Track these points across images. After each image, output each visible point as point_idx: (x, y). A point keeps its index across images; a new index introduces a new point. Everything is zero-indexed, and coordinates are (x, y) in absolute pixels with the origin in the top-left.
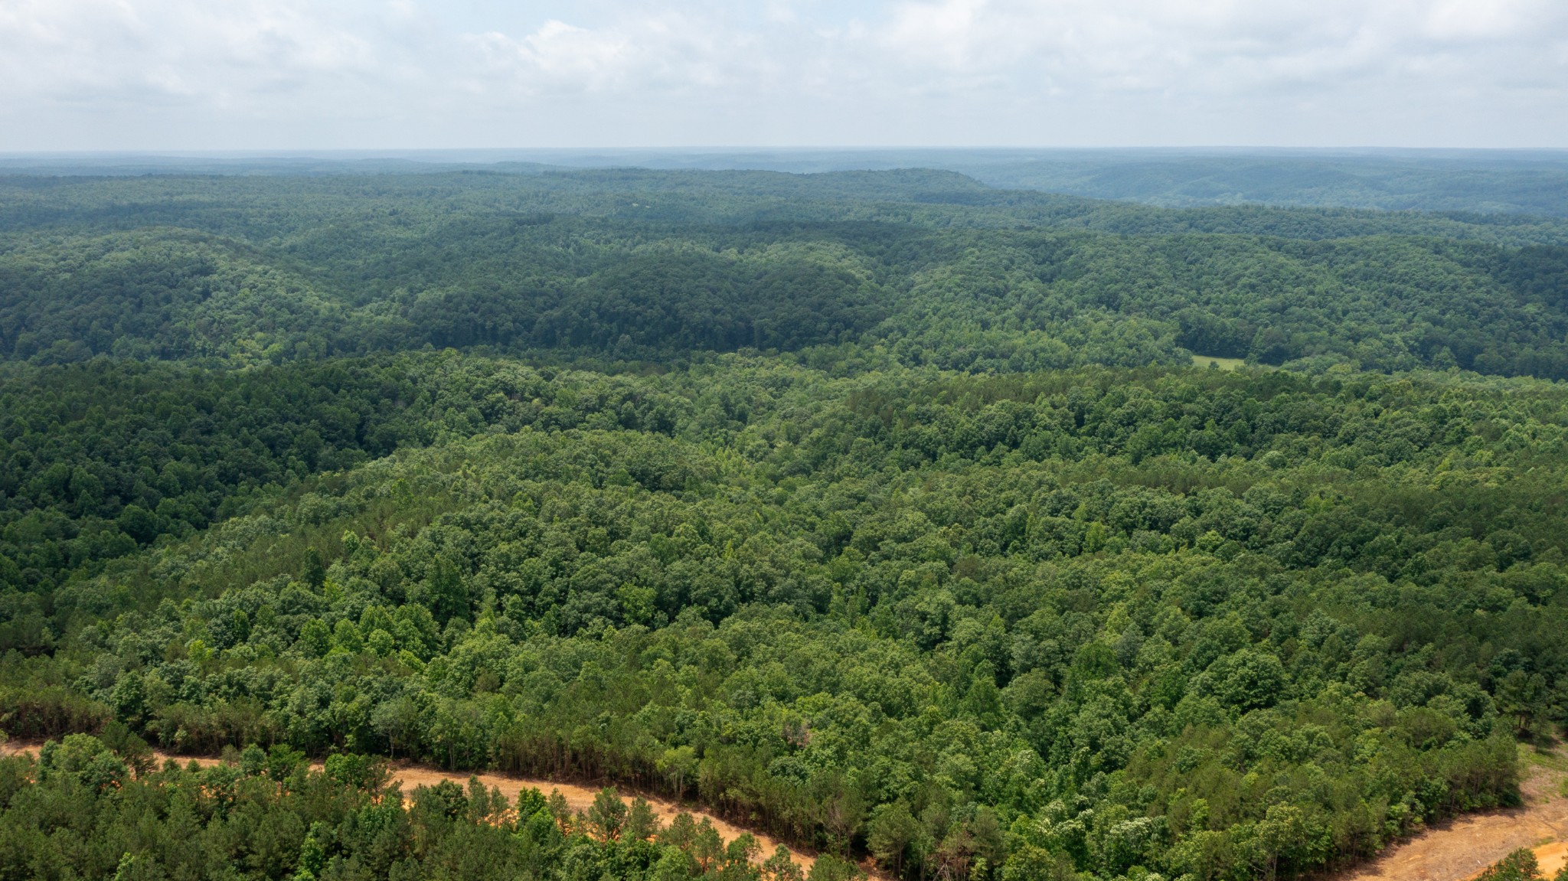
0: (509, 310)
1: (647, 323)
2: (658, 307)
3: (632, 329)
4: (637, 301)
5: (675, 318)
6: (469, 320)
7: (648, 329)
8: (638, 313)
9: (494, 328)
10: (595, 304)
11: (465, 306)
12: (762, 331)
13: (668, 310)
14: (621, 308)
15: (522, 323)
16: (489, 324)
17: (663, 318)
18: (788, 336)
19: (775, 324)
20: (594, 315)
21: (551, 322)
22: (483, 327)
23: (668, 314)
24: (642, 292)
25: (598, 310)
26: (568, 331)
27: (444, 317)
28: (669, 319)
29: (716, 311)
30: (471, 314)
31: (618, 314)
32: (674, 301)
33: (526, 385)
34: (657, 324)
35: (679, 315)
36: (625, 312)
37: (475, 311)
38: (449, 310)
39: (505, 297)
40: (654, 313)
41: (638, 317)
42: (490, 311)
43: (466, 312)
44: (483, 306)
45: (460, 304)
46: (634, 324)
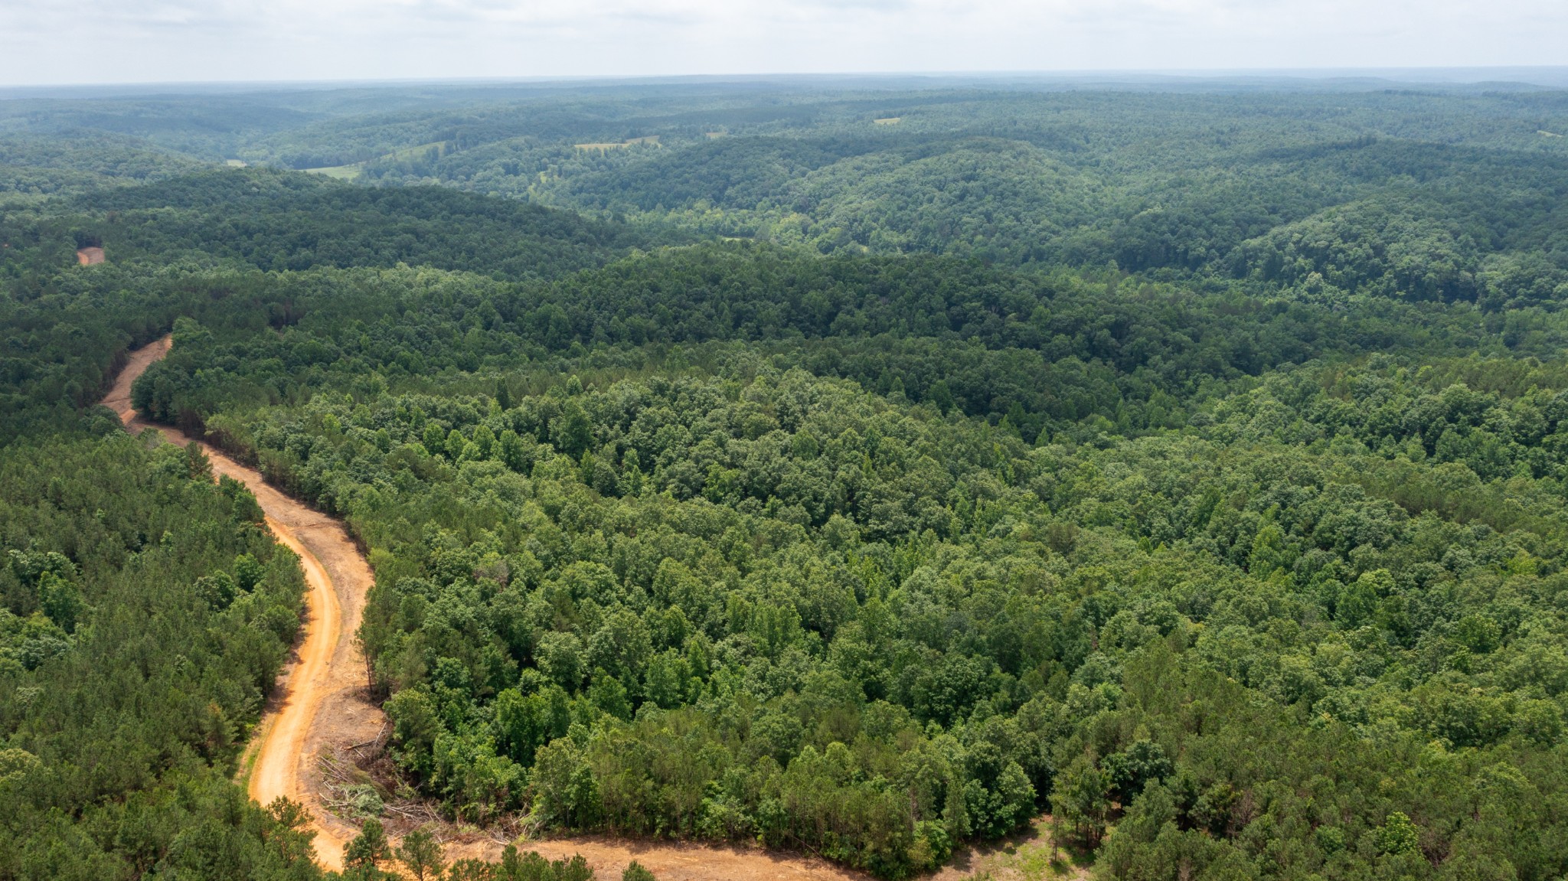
0: (1210, 235)
1: (1348, 262)
2: (1366, 246)
3: (1330, 267)
4: (1346, 237)
5: (1385, 261)
6: (1163, 242)
7: (1347, 269)
8: (1342, 251)
9: (1186, 252)
10: (1297, 236)
11: (1164, 228)
13: (1379, 251)
14: (1323, 244)
15: (1219, 250)
16: (1181, 248)
17: (1369, 257)
18: (1514, 295)
19: (1502, 278)
20: (1290, 247)
21: (1245, 251)
22: (1175, 248)
23: (1376, 255)
24: (1356, 228)
25: (1297, 243)
27: (1141, 237)
28: (1377, 260)
29: (1436, 257)
30: (1168, 236)
31: (1319, 249)
32: (1389, 241)
33: (1009, 298)
34: (1360, 265)
35: (1389, 257)
36: (1328, 247)
37: (1173, 233)
38: (1148, 230)
39: (1214, 221)
40: (1360, 251)
41: (1340, 255)
42: (1189, 234)
43: (1164, 233)
44: (1183, 228)
45: (1161, 224)
46: (1333, 262)
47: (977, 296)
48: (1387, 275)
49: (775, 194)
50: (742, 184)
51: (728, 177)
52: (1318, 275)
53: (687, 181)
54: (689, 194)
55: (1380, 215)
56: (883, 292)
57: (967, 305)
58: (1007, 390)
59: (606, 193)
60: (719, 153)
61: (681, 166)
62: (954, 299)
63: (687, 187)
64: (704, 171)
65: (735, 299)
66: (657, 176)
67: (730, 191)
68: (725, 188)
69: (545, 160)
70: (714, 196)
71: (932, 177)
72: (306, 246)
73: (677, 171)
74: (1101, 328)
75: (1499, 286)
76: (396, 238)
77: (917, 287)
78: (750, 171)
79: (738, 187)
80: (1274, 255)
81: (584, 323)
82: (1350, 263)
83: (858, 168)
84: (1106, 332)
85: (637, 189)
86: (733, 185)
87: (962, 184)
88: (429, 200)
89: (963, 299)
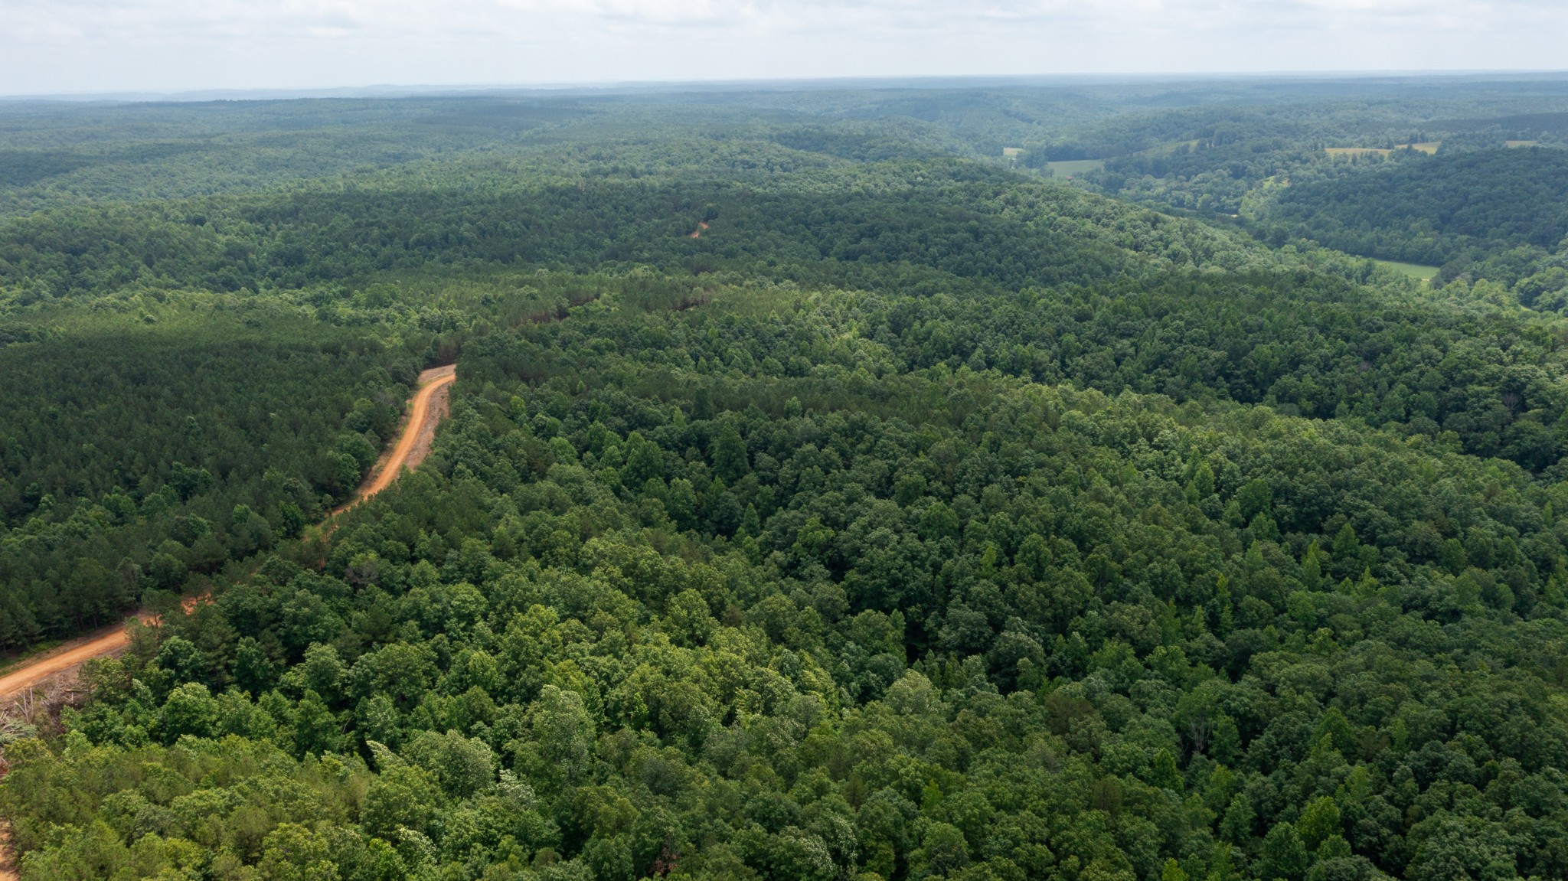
33: (1539, 388)
47: (1492, 378)
49: (1518, 219)
50: (1481, 204)
51: (1466, 195)
53: (1416, 197)
54: (1411, 211)
56: (1371, 357)
57: (1473, 388)
58: (1358, 508)
59: (1317, 203)
60: (1470, 165)
61: (1420, 178)
64: (1440, 185)
66: (1383, 188)
67: (1465, 211)
68: (1460, 207)
70: (1438, 217)
73: (1410, 185)
76: (953, 236)
77: (1416, 355)
78: (1497, 189)
79: (1474, 207)
85: (1354, 202)
86: (1470, 205)
89: (1472, 379)
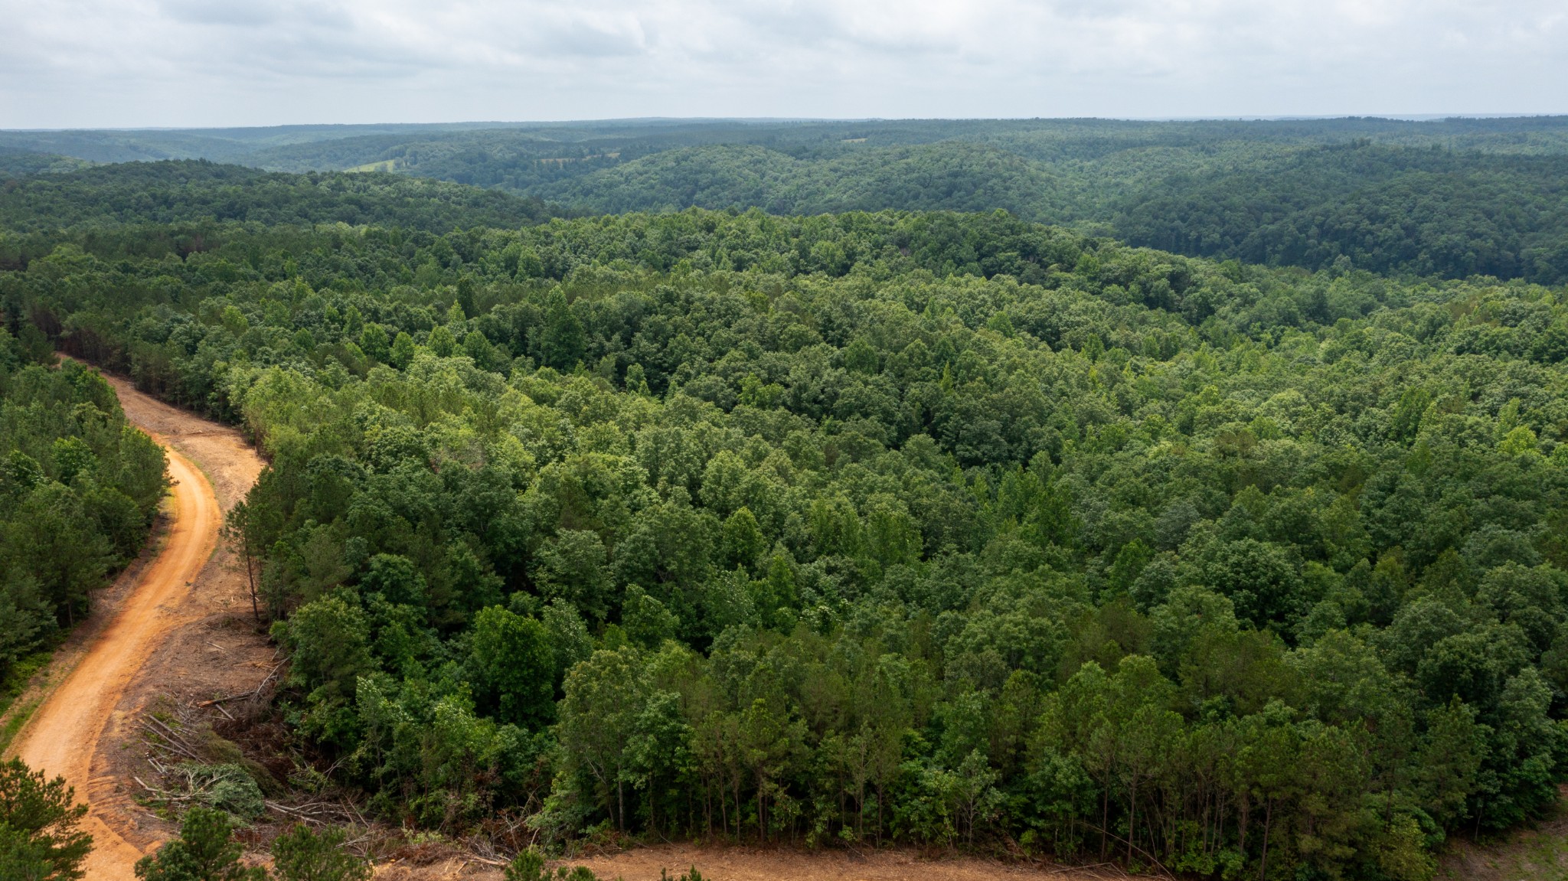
0: (1223, 222)
1: (1376, 244)
2: (1397, 225)
3: (1358, 250)
4: (1373, 218)
5: (1418, 242)
6: (1173, 230)
7: (1377, 251)
8: (1370, 232)
9: (1198, 239)
10: (1319, 219)
11: (1173, 215)
12: (1531, 262)
13: (1410, 231)
14: (1349, 225)
15: (1233, 237)
16: (1193, 234)
17: (1400, 238)
20: (1313, 230)
21: (1263, 236)
22: (1187, 235)
23: (1408, 236)
24: (1383, 209)
25: (1321, 226)
26: (1280, 247)
27: (1148, 224)
28: (1409, 241)
29: (1474, 235)
30: (1178, 223)
31: (1344, 231)
32: (1422, 220)
33: (1044, 247)
34: (1391, 246)
35: (1423, 237)
36: (1354, 229)
37: (1183, 220)
38: (1156, 217)
39: (1225, 208)
40: (1390, 232)
41: (1368, 237)
42: (1200, 221)
43: (1173, 220)
44: (1194, 215)
45: (1169, 212)
46: (1362, 245)
47: (1011, 246)
48: (1422, 256)
49: (747, 198)
50: (711, 189)
52: (1347, 258)
53: (652, 187)
54: (654, 199)
55: (1407, 196)
62: (986, 248)
63: (653, 192)
64: (670, 176)
65: (734, 248)
67: (698, 196)
69: (500, 171)
70: (682, 202)
71: (915, 175)
72: (234, 217)
73: (642, 178)
74: (1158, 278)
75: (1549, 261)
77: (942, 237)
78: (718, 176)
79: (707, 192)
80: (1297, 240)
81: (559, 265)
82: (1380, 245)
83: (835, 170)
84: (1165, 282)
85: (598, 196)
86: (703, 190)
87: (948, 180)
88: (376, 183)
89: (996, 249)
